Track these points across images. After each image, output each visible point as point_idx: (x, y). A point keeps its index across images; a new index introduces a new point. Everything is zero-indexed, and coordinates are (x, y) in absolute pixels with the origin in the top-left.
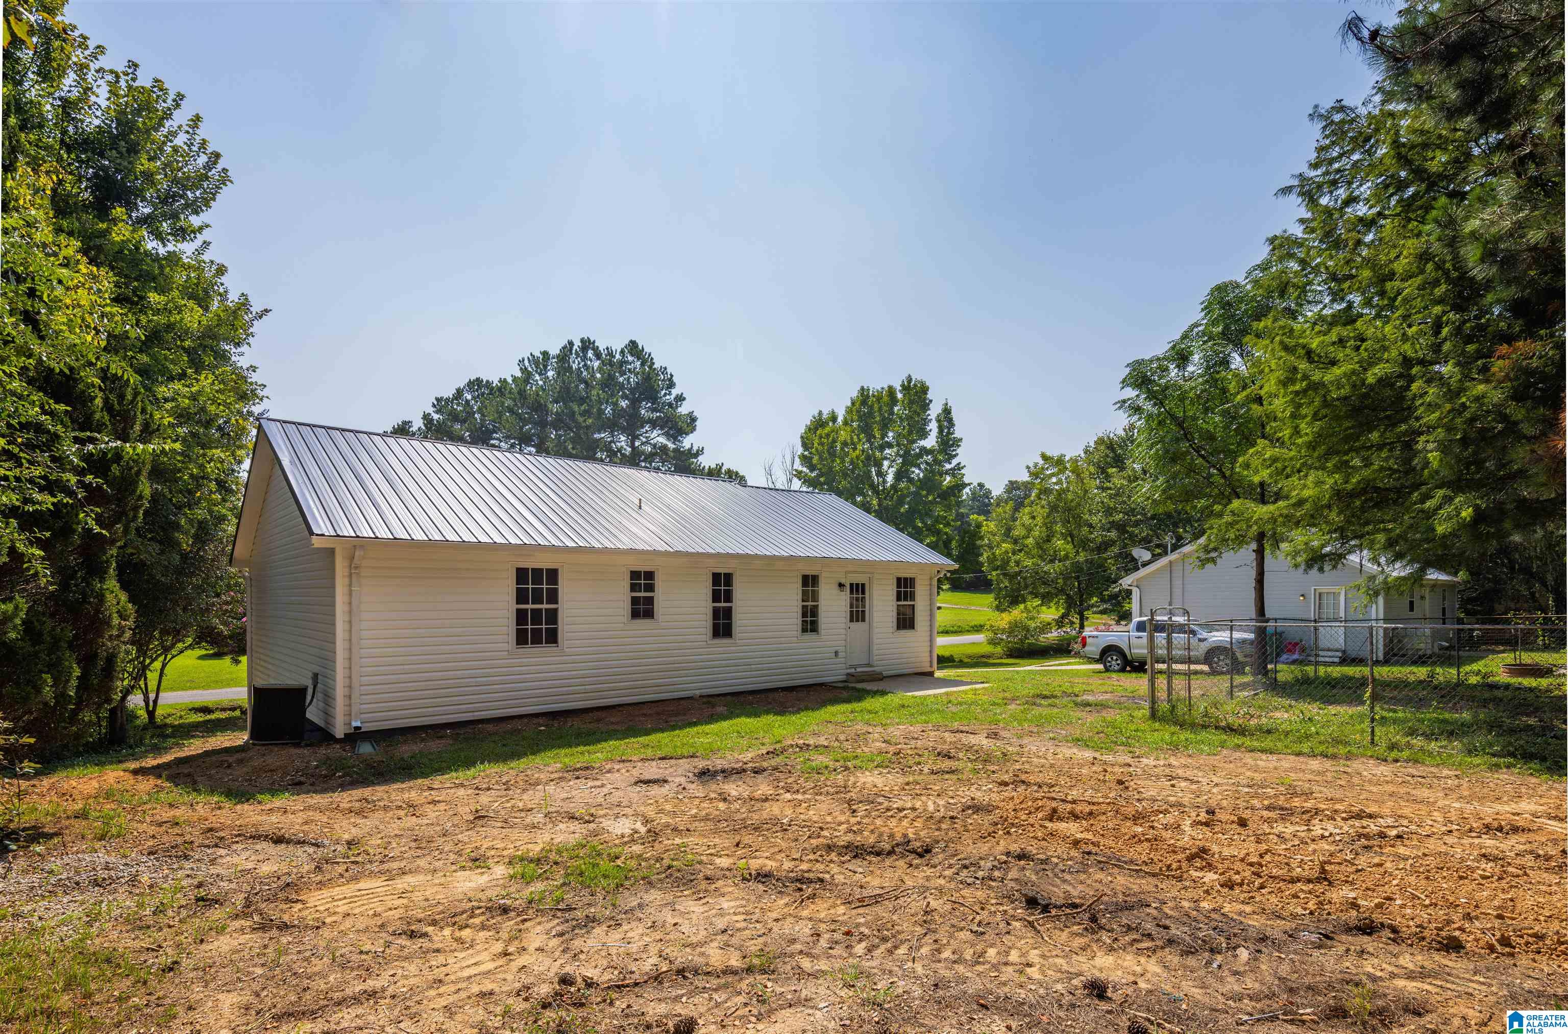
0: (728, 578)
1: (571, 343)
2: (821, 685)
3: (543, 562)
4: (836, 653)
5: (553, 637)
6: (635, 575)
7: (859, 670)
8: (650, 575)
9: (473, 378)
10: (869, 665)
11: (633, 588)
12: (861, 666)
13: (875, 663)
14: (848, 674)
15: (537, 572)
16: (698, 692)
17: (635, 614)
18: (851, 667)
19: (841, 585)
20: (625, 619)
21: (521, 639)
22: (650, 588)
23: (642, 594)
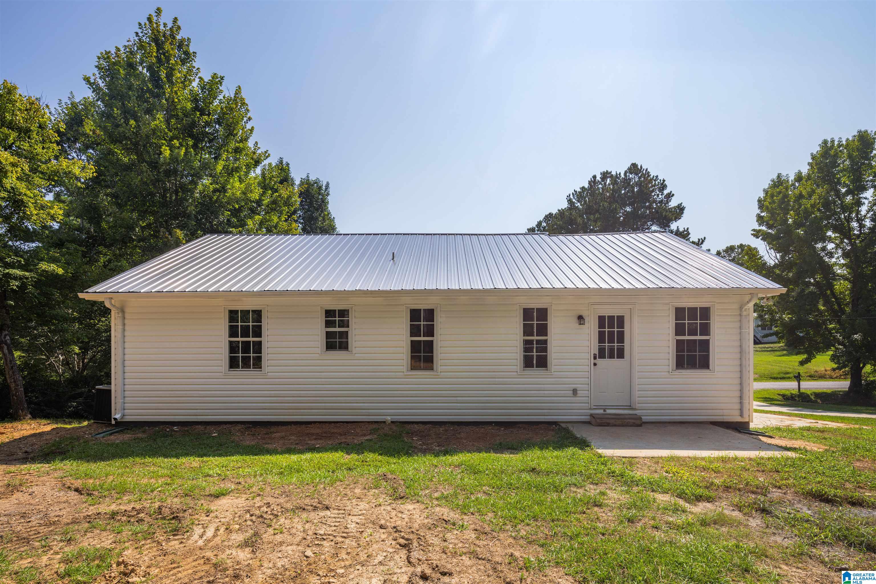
0: (430, 314)
1: (595, 177)
2: (556, 423)
3: (249, 305)
4: (575, 392)
5: (258, 363)
6: (329, 313)
7: (609, 411)
8: (344, 313)
9: (547, 213)
10: (630, 407)
11: (328, 324)
12: (617, 407)
13: (638, 406)
14: (591, 415)
15: (245, 313)
16: (389, 418)
17: (330, 346)
18: (598, 407)
19: (580, 318)
20: (318, 351)
21: (233, 364)
22: (345, 324)
23: (337, 329)
